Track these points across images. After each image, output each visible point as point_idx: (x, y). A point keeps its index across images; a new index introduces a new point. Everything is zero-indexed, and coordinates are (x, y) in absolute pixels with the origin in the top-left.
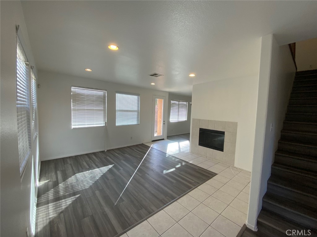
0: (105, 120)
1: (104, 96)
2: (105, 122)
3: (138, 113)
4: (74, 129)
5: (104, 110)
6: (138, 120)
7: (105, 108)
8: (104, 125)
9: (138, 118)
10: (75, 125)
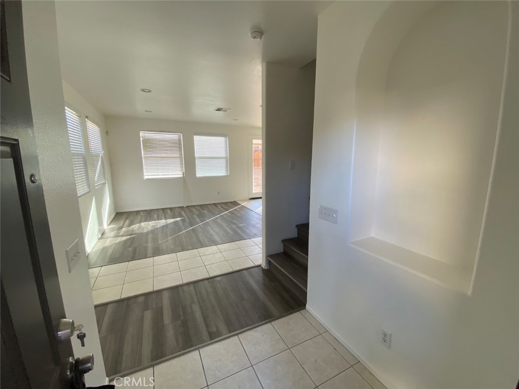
0: (182, 170)
1: (180, 140)
2: (183, 173)
3: (227, 161)
4: (147, 179)
5: (181, 158)
6: (227, 170)
7: (181, 155)
8: (182, 176)
9: (227, 167)
10: (148, 175)
